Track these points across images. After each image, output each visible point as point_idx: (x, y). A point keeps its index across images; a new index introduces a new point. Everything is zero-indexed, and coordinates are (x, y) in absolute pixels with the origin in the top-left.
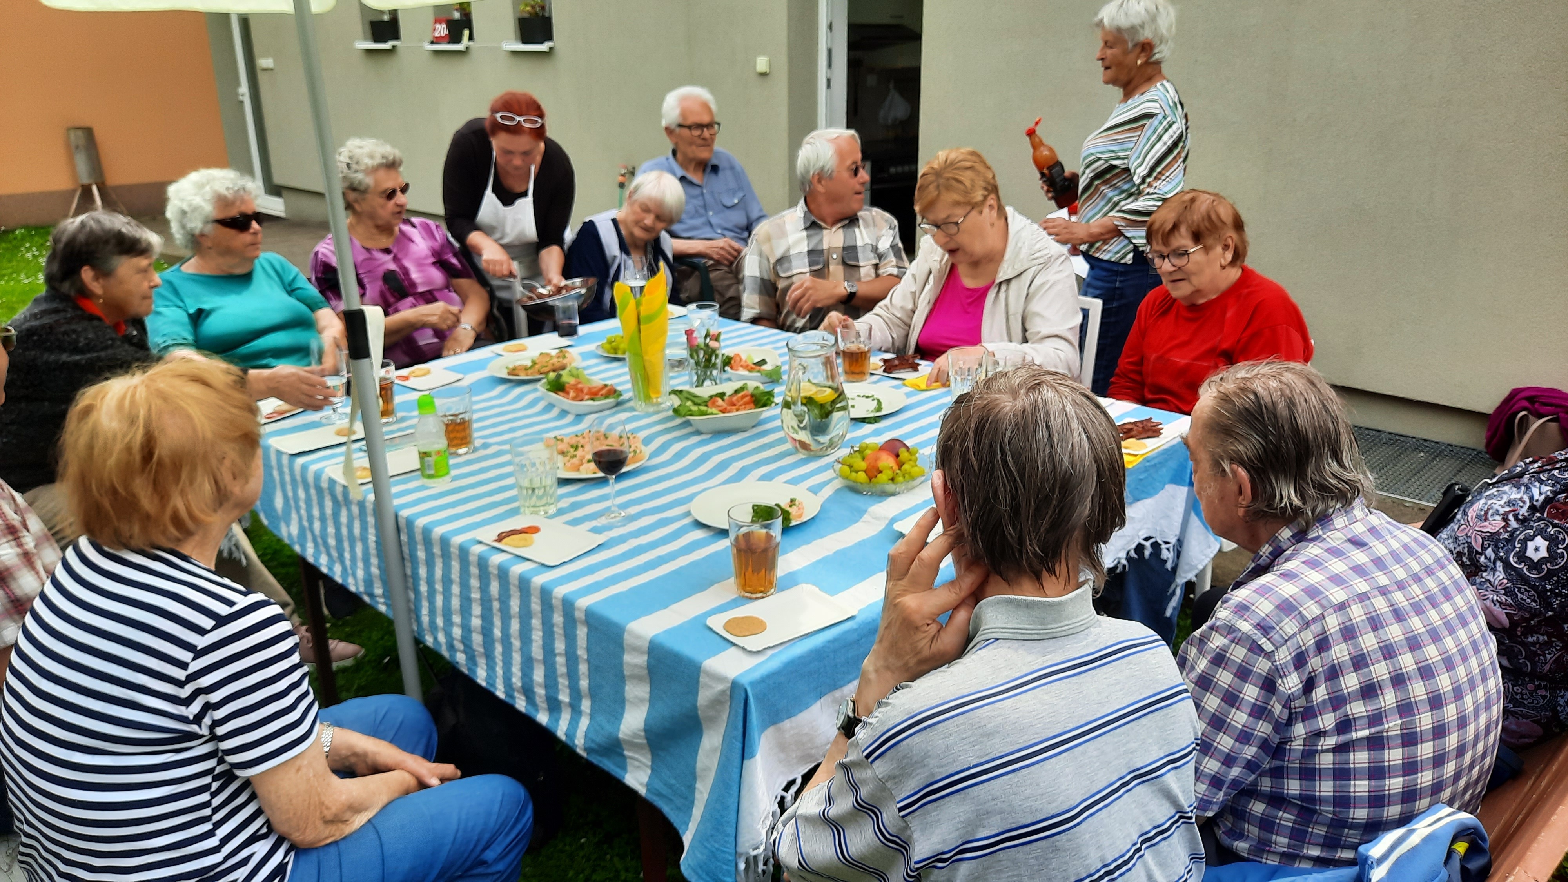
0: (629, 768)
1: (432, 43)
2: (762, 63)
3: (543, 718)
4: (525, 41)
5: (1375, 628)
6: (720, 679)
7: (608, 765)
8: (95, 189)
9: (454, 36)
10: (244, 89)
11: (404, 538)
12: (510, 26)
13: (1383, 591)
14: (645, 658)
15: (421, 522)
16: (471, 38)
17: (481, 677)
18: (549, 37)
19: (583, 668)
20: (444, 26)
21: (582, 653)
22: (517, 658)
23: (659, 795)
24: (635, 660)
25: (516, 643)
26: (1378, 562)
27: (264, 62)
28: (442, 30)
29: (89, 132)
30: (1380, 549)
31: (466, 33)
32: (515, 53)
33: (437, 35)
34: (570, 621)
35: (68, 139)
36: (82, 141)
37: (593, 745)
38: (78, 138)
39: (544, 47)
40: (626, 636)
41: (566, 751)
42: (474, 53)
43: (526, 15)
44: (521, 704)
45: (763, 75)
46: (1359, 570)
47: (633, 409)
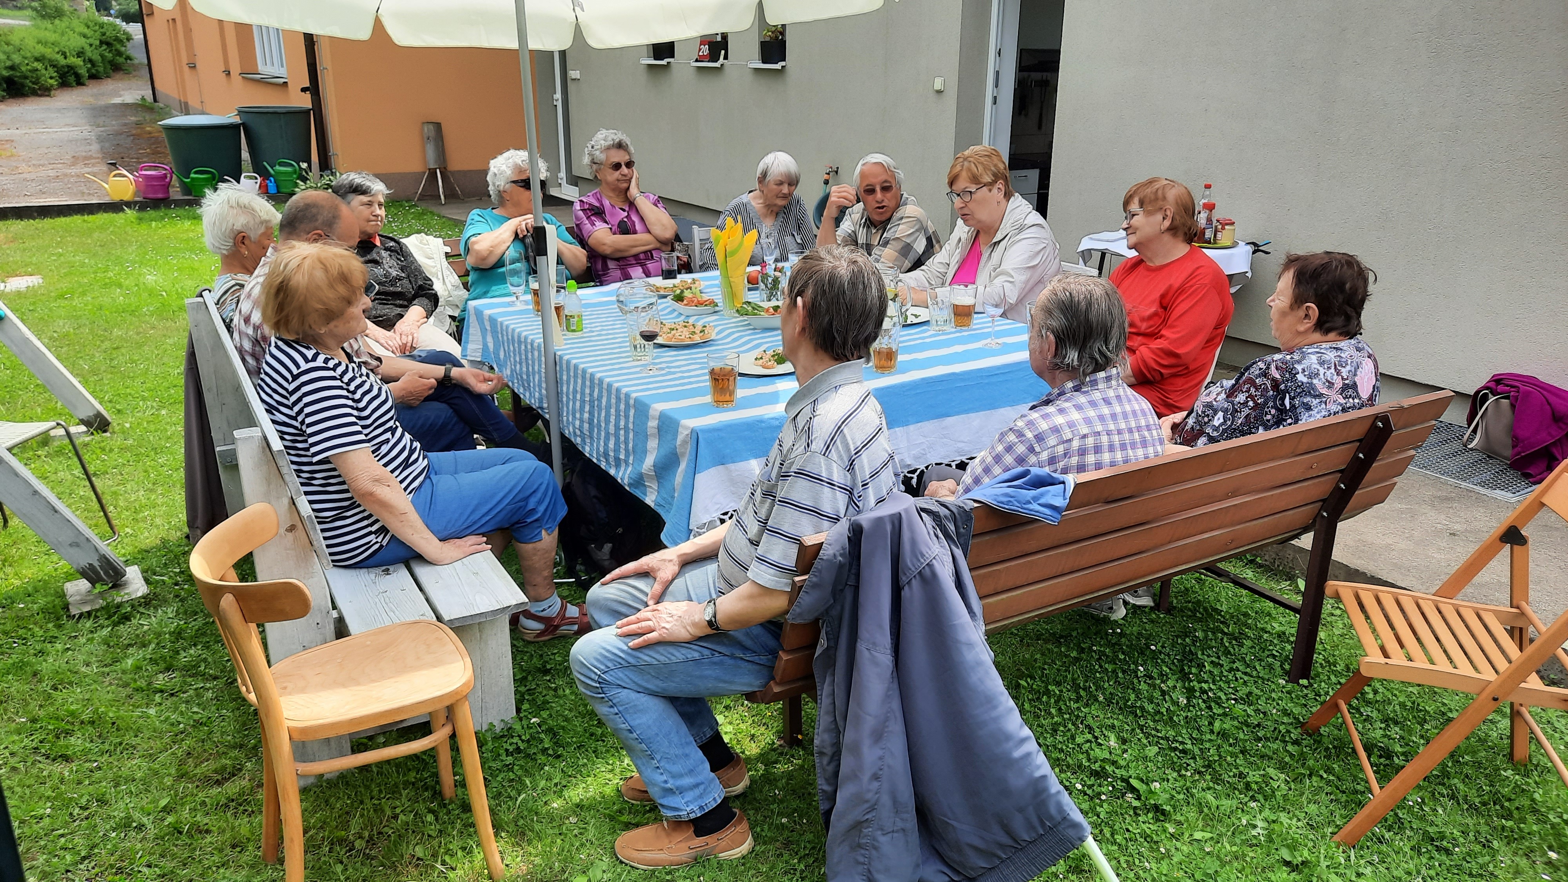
0: (648, 494)
1: (697, 61)
2: (938, 84)
3: (612, 472)
4: (764, 62)
5: (1096, 452)
6: (686, 428)
7: (637, 493)
8: (438, 171)
9: (714, 57)
10: (558, 95)
11: (558, 368)
12: (755, 50)
13: (1109, 433)
14: (657, 422)
15: (566, 358)
16: (726, 58)
17: (587, 451)
18: (784, 59)
19: (631, 435)
20: (707, 46)
21: (631, 426)
22: (603, 434)
23: (660, 505)
24: (653, 424)
25: (603, 425)
26: (1114, 416)
27: (573, 74)
28: (705, 50)
29: (438, 126)
30: (1118, 409)
31: (723, 52)
32: (757, 70)
33: (701, 54)
34: (627, 405)
35: (422, 129)
36: (432, 134)
37: (631, 481)
38: (429, 130)
39: (778, 66)
40: (651, 411)
41: (620, 487)
42: (726, 68)
43: (768, 39)
44: (603, 465)
45: (939, 92)
46: (1101, 418)
47: (723, 315)
